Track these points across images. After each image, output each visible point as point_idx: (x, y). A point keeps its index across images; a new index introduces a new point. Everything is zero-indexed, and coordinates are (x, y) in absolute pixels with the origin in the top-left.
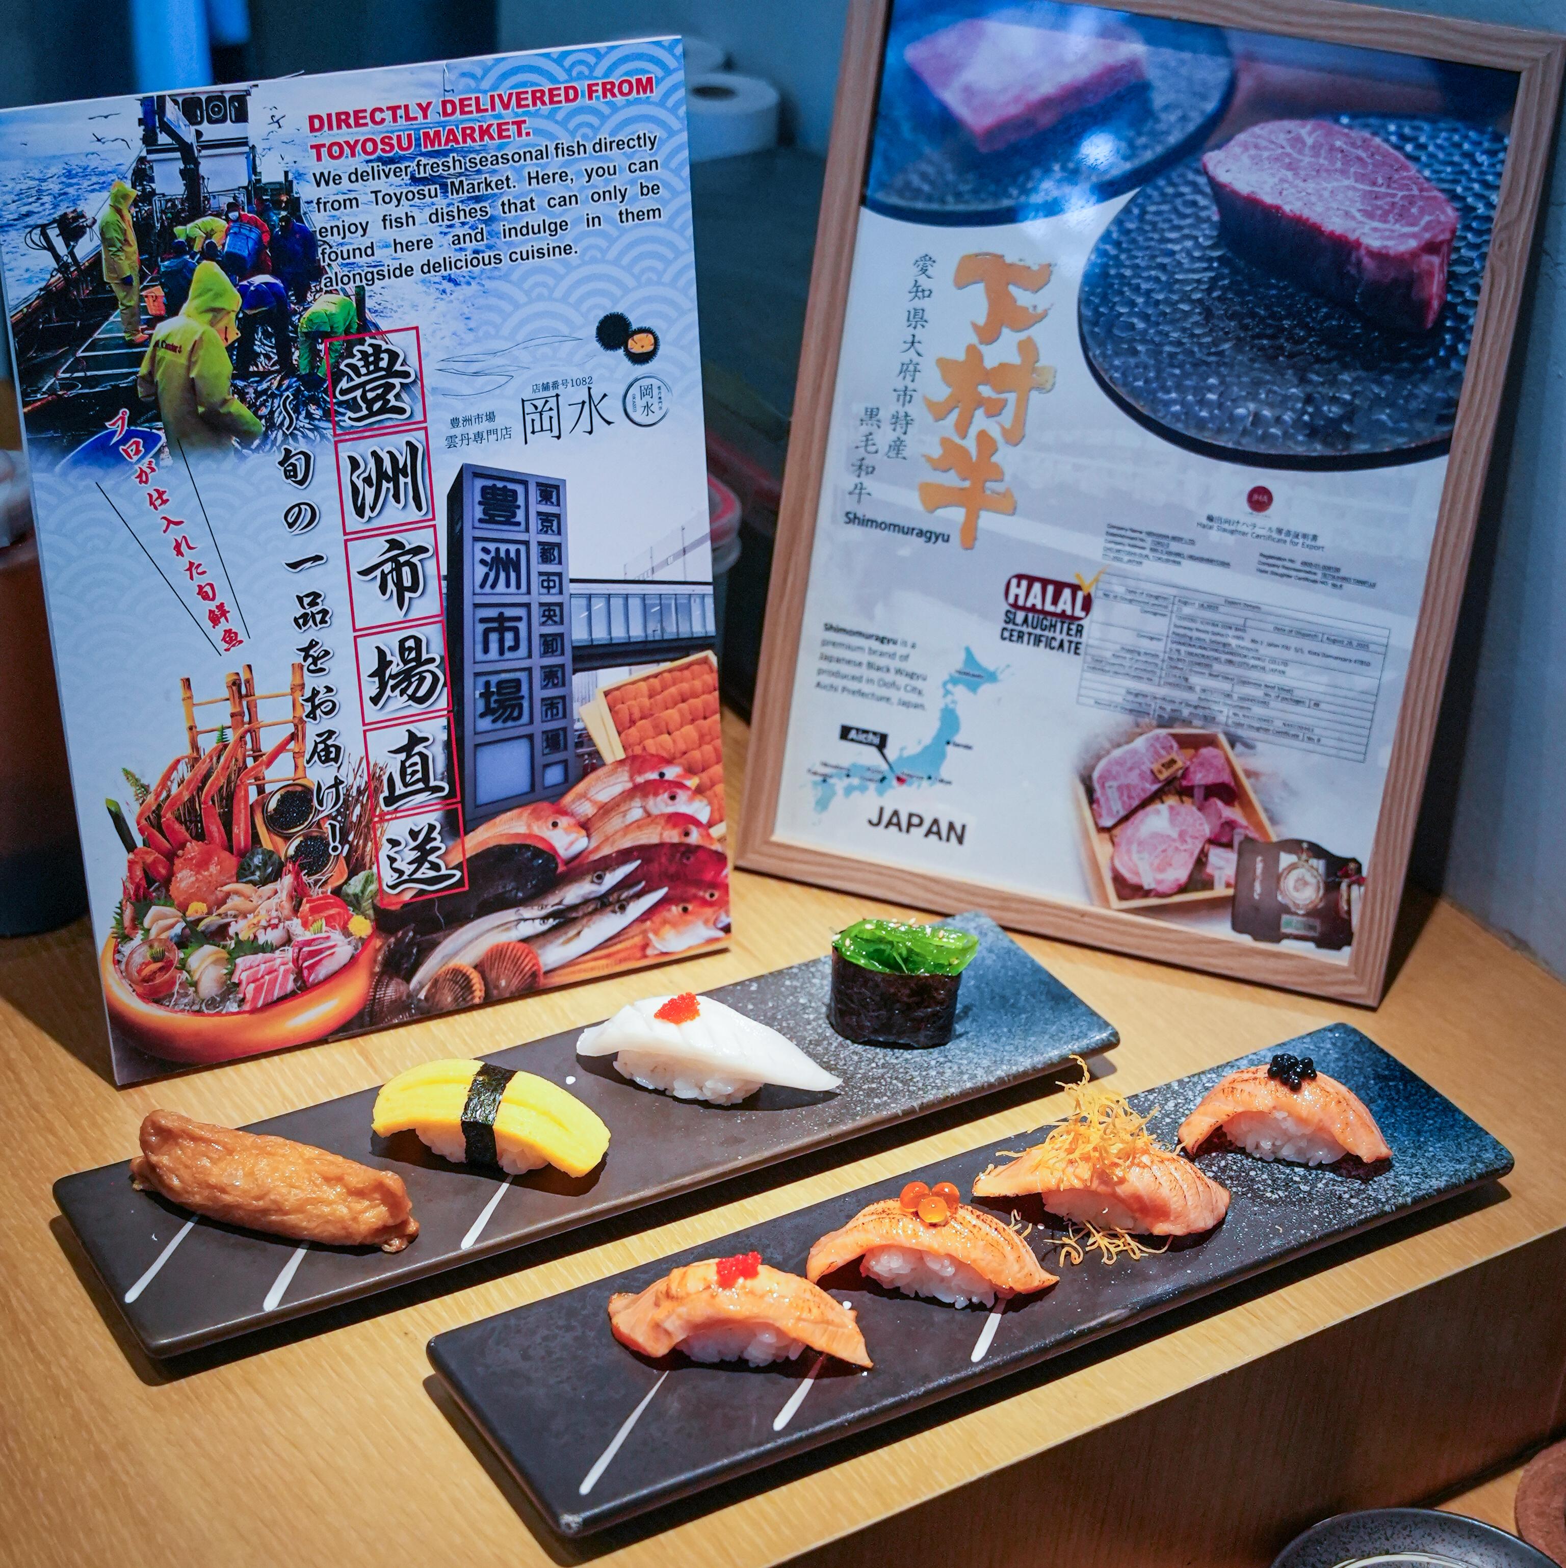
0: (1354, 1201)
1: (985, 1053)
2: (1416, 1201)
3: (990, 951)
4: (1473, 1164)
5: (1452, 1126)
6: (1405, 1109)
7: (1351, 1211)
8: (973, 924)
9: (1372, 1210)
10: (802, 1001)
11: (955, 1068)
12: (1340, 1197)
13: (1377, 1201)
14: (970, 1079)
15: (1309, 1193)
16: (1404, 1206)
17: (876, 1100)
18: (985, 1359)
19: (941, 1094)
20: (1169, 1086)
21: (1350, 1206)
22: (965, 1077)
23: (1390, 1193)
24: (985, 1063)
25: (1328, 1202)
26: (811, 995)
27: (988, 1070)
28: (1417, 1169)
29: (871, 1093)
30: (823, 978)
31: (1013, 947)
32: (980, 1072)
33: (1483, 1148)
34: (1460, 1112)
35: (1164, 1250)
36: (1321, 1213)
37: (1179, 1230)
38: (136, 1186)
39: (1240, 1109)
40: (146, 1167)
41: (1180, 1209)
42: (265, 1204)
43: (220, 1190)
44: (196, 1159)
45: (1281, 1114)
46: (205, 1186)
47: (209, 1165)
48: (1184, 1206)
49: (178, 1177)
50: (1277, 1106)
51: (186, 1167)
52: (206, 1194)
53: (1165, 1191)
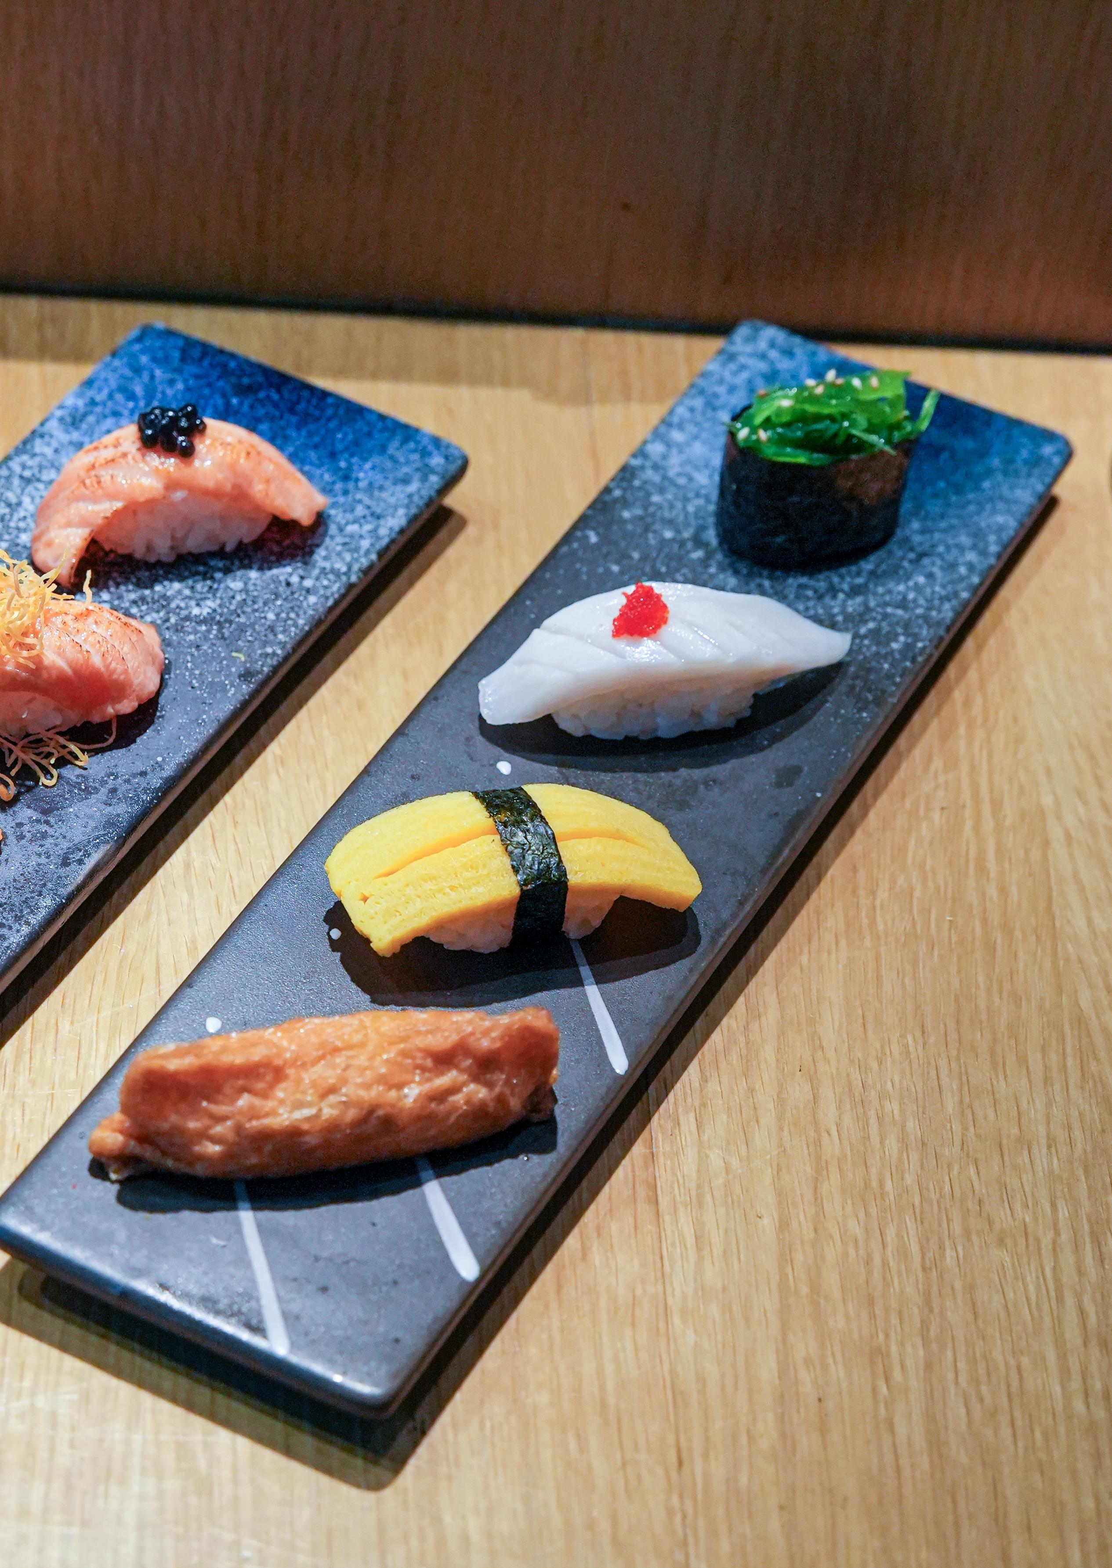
0: (308, 583)
1: (953, 527)
2: (381, 554)
4: (424, 479)
5: (369, 434)
6: (298, 427)
7: (312, 599)
9: (336, 588)
10: (668, 535)
11: (939, 562)
12: (288, 584)
13: (337, 574)
15: (246, 590)
16: (371, 567)
21: (308, 591)
23: (348, 557)
24: (965, 540)
25: (277, 596)
28: (360, 510)
33: (425, 454)
34: (370, 411)
35: (111, 740)
36: (277, 615)
37: (127, 706)
38: (113, 1176)
39: (118, 505)
40: (132, 1143)
41: (122, 677)
42: (370, 1127)
43: (294, 1133)
44: (233, 1101)
45: (179, 495)
46: (265, 1136)
47: (257, 1101)
48: (126, 672)
49: (214, 1140)
50: (171, 485)
51: (220, 1119)
52: (268, 1148)
53: (97, 661)
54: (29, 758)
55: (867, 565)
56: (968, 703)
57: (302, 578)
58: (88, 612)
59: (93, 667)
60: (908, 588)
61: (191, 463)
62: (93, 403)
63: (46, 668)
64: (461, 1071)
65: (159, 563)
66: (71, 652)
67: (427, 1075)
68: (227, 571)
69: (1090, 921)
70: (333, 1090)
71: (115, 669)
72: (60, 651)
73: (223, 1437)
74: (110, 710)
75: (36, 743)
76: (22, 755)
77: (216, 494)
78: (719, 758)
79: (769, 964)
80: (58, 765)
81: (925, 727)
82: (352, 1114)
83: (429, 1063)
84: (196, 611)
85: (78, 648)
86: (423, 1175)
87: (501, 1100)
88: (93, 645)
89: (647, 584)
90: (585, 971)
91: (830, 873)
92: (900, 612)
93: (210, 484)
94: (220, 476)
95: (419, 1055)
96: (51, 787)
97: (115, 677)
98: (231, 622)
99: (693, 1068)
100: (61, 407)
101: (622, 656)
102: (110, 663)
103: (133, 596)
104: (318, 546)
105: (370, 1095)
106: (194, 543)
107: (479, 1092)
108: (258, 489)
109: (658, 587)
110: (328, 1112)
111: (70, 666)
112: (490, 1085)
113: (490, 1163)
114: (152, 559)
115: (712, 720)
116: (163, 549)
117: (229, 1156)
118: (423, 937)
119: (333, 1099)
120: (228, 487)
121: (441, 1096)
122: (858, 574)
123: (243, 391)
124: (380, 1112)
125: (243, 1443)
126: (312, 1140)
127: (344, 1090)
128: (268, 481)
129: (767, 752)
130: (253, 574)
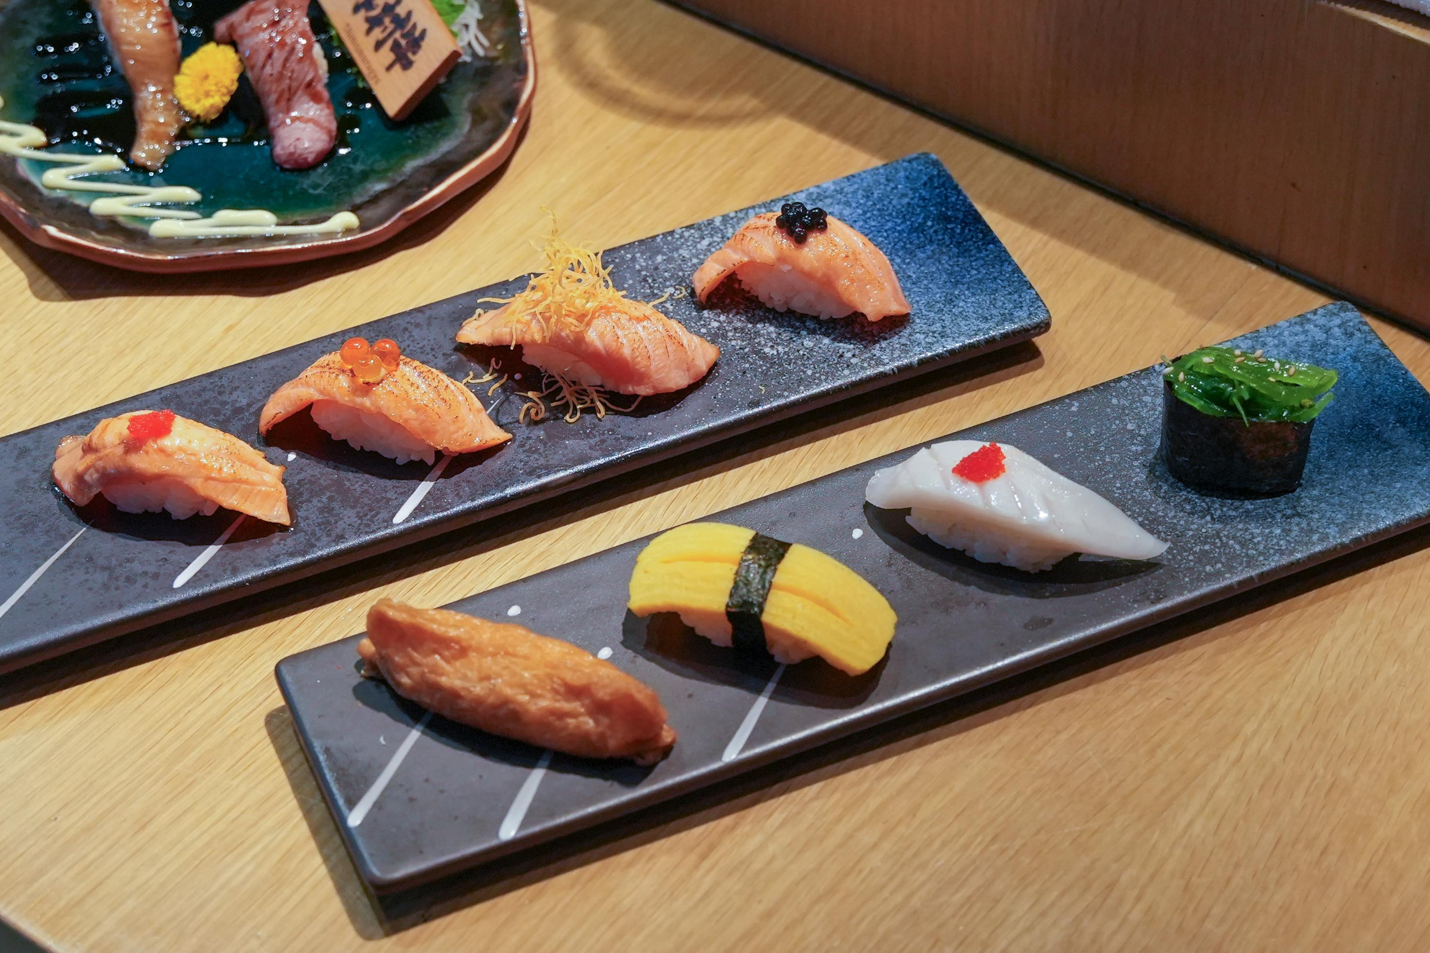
0: (854, 361)
1: (1341, 505)
2: (922, 361)
3: (1355, 359)
5: (996, 279)
7: (846, 372)
8: (1337, 321)
9: (869, 372)
10: (1130, 427)
11: (1304, 525)
12: (841, 356)
13: (879, 363)
14: (1321, 540)
15: (812, 350)
16: (907, 367)
17: (1208, 568)
18: (407, 520)
19: (1285, 560)
20: (710, 222)
21: (849, 366)
22: (1315, 537)
23: (897, 354)
24: (1340, 517)
25: (826, 361)
26: (1141, 418)
27: (1343, 530)
28: (938, 326)
29: (1203, 558)
30: (1155, 396)
31: (1383, 352)
32: (1332, 530)
33: (1019, 306)
35: (628, 410)
36: (814, 373)
37: (644, 390)
38: (362, 672)
39: (746, 259)
40: (377, 656)
41: (643, 370)
42: (502, 712)
43: (454, 695)
44: (426, 655)
45: (786, 268)
46: (436, 688)
47: (442, 663)
48: (648, 367)
49: (408, 675)
50: (782, 259)
51: (417, 664)
52: (438, 696)
53: (626, 352)
54: (572, 399)
55: (1248, 505)
56: (1262, 636)
57: (854, 356)
58: (646, 318)
59: (622, 355)
60: (1262, 533)
61: (802, 248)
62: (841, 191)
63: (586, 343)
64: (583, 705)
65: (773, 310)
66: (609, 337)
67: (558, 697)
68: (812, 332)
69: (1191, 823)
70: (488, 678)
71: (639, 363)
72: (601, 336)
73: (318, 860)
74: (630, 389)
75: (581, 393)
76: (568, 397)
77: (809, 275)
78: (1003, 589)
79: (936, 746)
80: (583, 411)
81: (1215, 638)
82: (492, 700)
83: (562, 690)
84: (767, 350)
85: (616, 338)
86: (541, 763)
87: (602, 736)
88: (629, 341)
89: (998, 445)
90: (771, 686)
91: (1043, 705)
92: (1237, 547)
93: (807, 267)
94: (816, 264)
95: (559, 682)
96: (570, 423)
97: (637, 367)
98: (781, 365)
99: (816, 787)
100: (818, 187)
101: (948, 486)
102: (637, 357)
103: (739, 324)
104: (886, 339)
105: (508, 692)
106: (798, 305)
107: (589, 723)
108: (843, 283)
109: (1005, 448)
110: (478, 690)
111: (605, 349)
112: (596, 721)
113: (587, 776)
114: (769, 306)
115: (1011, 560)
116: (778, 302)
117: (413, 689)
118: (676, 613)
119: (485, 684)
120: (819, 274)
121: (562, 715)
122: (1236, 509)
123: (944, 219)
124: (511, 706)
125: (323, 870)
126: (464, 704)
127: (493, 681)
128: (852, 281)
129: (1045, 601)
130: (826, 341)
